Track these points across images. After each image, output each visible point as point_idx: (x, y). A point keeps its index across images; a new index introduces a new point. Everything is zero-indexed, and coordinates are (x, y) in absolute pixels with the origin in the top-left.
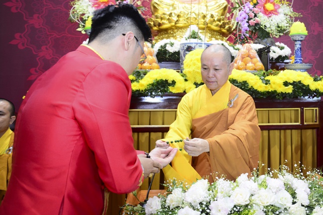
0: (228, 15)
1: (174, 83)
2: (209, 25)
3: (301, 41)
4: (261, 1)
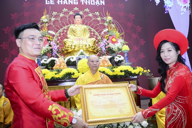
0: (97, 45)
1: (74, 74)
2: (88, 49)
3: (127, 53)
4: (111, 38)
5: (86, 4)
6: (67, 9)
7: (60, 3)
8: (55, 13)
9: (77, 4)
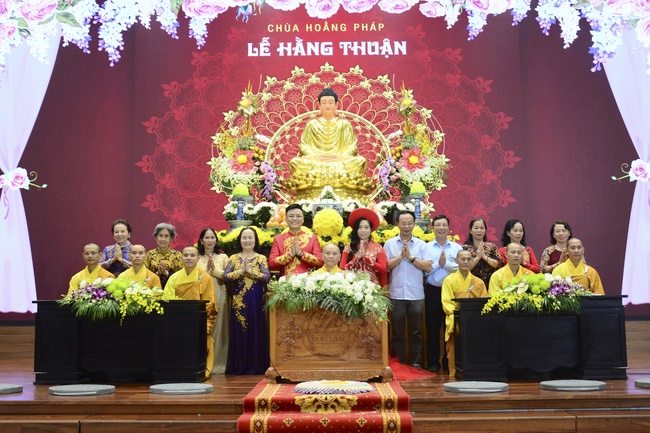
2: (345, 184)
4: (405, 154)
5: (356, 53)
6: (302, 70)
7: (285, 52)
8: (270, 81)
9: (331, 53)
